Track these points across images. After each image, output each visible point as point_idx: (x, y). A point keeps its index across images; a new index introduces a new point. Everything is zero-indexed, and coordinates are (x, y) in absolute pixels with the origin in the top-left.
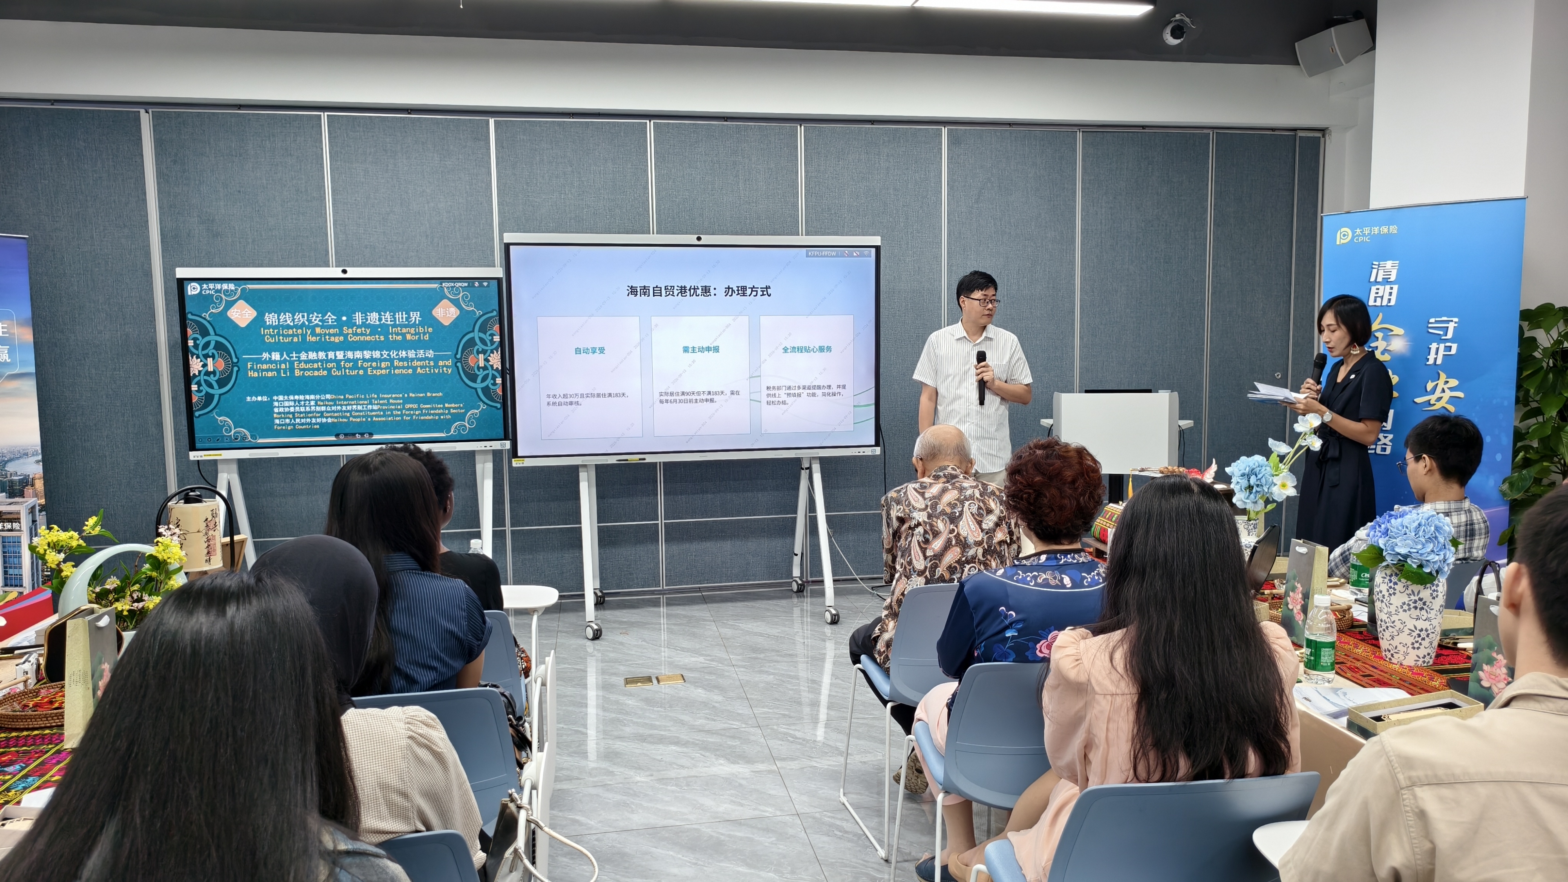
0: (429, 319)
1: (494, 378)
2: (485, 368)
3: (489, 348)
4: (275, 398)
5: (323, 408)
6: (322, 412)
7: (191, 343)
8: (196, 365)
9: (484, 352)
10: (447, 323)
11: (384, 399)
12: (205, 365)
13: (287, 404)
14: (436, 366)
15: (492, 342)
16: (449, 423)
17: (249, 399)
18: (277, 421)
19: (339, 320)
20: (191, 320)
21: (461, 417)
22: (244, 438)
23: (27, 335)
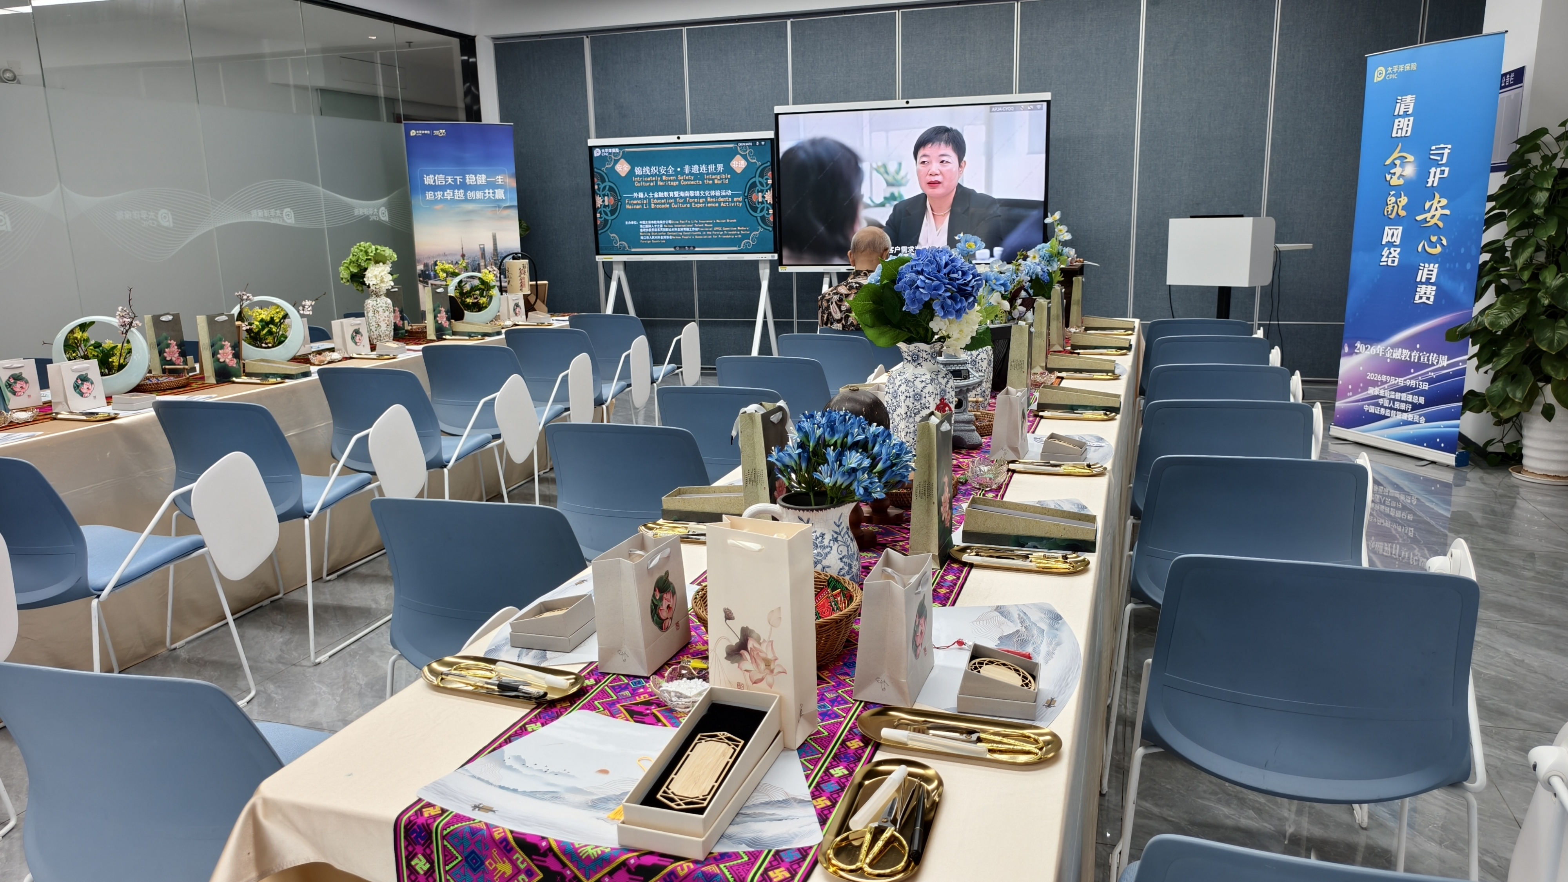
0: (729, 169)
1: (768, 209)
2: (762, 203)
3: (765, 188)
4: (641, 222)
5: (667, 230)
6: (666, 232)
7: (596, 187)
8: (599, 201)
9: (762, 191)
10: (739, 171)
11: (701, 223)
12: (603, 201)
13: (647, 226)
14: (733, 201)
15: (767, 184)
16: (741, 240)
17: (627, 223)
18: (642, 238)
19: (675, 171)
20: (597, 172)
21: (746, 237)
22: (624, 248)
23: (512, 183)
